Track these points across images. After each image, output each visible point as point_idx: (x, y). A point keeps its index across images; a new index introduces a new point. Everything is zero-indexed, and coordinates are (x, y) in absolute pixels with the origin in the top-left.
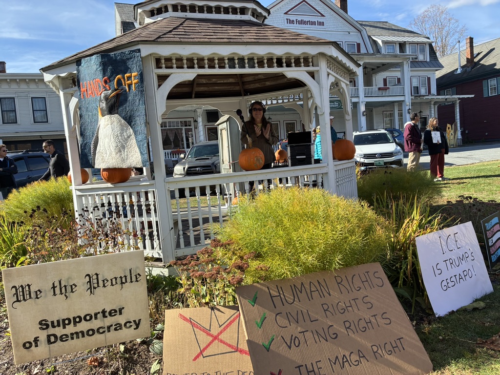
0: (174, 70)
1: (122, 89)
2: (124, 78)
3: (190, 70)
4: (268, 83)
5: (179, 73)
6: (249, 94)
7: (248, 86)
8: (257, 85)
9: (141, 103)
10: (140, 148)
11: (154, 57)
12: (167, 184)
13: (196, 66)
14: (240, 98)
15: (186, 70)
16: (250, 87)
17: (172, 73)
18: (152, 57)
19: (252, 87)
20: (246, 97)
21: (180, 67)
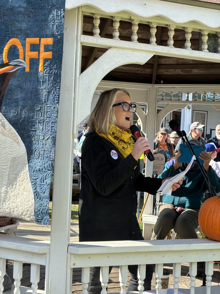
0: (115, 42)
1: (16, 66)
2: (24, 45)
3: (143, 46)
4: (195, 71)
5: (123, 48)
6: (162, 82)
7: (163, 70)
8: (179, 72)
9: (51, 97)
10: (34, 184)
11: (83, 12)
12: (72, 257)
13: (154, 39)
14: (149, 86)
15: (135, 44)
16: (166, 73)
17: (110, 48)
18: (81, 13)
19: (169, 73)
20: (157, 86)
21: (126, 37)
